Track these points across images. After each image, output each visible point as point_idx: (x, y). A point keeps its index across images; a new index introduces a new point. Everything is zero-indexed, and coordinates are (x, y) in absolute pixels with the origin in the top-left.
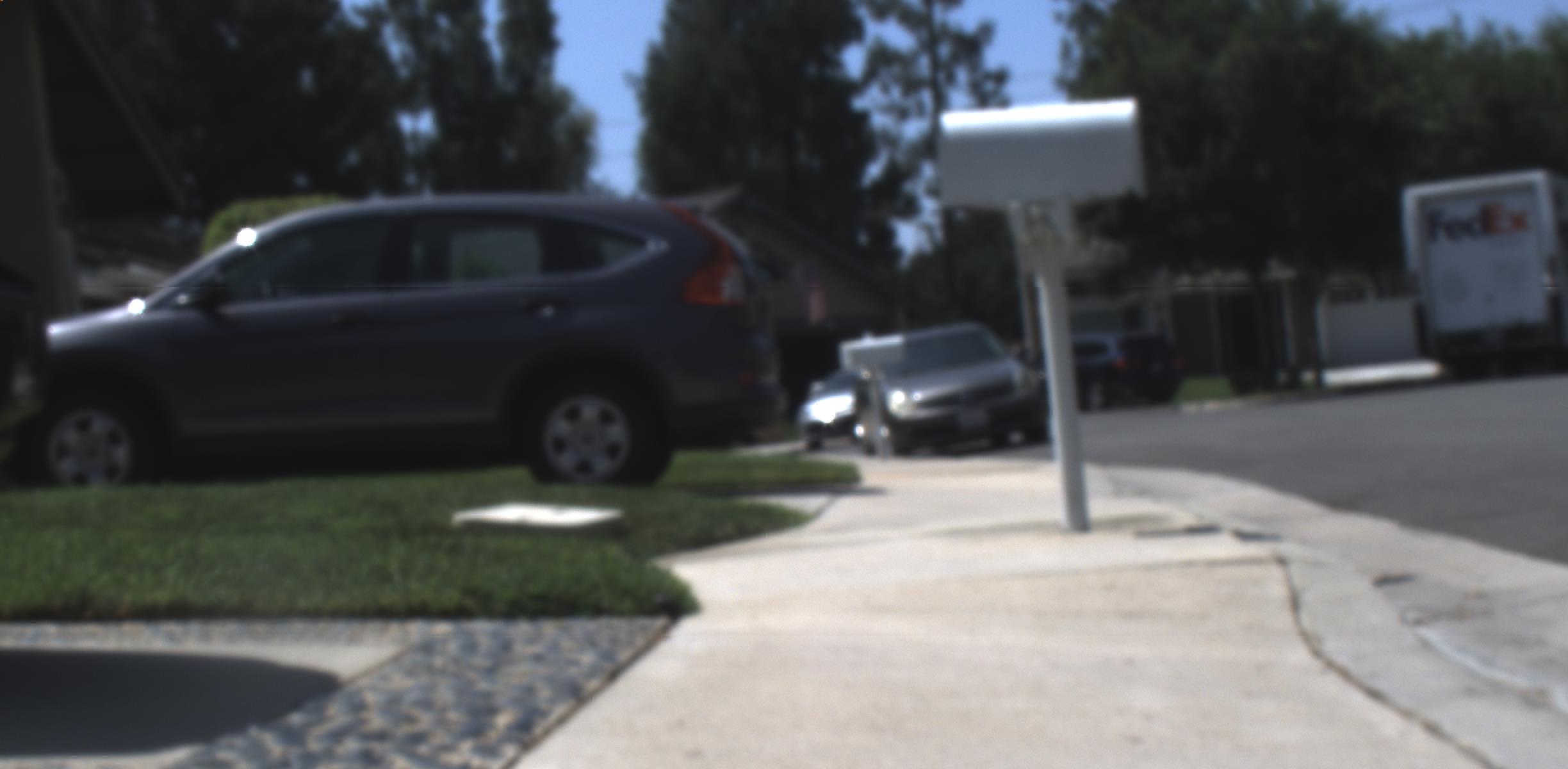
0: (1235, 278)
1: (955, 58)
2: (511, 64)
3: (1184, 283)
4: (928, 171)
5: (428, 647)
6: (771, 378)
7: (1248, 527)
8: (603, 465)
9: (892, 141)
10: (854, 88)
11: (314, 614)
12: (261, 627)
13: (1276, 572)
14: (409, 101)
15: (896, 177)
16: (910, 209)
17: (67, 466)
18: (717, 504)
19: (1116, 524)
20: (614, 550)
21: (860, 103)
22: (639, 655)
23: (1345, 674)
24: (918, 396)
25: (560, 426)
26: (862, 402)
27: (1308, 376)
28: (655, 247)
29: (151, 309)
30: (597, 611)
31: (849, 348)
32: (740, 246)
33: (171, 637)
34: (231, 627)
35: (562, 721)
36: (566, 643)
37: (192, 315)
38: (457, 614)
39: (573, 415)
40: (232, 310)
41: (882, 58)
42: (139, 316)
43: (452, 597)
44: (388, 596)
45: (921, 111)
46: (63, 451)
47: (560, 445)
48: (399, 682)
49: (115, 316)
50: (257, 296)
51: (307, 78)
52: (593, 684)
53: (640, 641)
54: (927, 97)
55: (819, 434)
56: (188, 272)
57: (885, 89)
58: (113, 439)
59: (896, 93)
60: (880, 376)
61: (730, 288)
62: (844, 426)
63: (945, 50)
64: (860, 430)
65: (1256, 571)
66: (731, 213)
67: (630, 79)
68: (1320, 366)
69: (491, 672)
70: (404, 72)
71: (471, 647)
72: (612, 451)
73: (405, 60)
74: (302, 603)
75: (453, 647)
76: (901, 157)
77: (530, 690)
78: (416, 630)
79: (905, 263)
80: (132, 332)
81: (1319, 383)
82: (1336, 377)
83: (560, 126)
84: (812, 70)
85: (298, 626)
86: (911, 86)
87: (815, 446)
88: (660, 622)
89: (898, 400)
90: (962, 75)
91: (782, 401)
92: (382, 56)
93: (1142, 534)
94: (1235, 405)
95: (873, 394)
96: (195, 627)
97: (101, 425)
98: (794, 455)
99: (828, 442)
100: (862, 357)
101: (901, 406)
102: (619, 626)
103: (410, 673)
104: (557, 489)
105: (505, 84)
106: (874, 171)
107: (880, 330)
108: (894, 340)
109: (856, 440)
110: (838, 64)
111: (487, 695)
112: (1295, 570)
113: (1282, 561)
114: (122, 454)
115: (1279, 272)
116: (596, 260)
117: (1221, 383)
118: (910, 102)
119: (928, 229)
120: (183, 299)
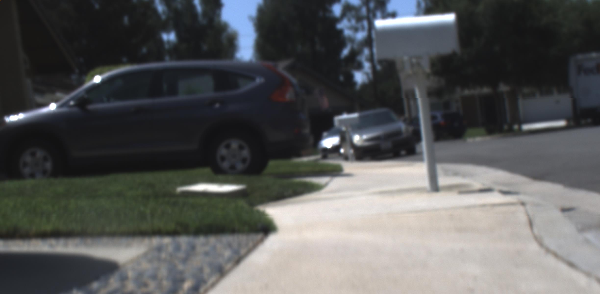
0: (486, 90)
1: (376, 8)
2: (205, 13)
3: (467, 92)
4: (366, 52)
5: (159, 249)
6: (307, 131)
7: (505, 189)
8: (240, 166)
9: (352, 40)
10: (337, 20)
11: (113, 234)
12: (89, 241)
13: (521, 209)
14: (165, 28)
15: (354, 54)
16: (359, 67)
17: (27, 171)
18: (286, 181)
19: (450, 188)
20: (242, 203)
21: (339, 26)
22: (250, 251)
23: (556, 255)
24: (365, 137)
25: (223, 151)
26: (343, 139)
27: (516, 127)
28: (259, 81)
29: (59, 107)
30: (233, 231)
31: (337, 119)
32: (294, 81)
33: (51, 246)
34: (77, 241)
35: (213, 285)
36: (219, 246)
37: (76, 110)
38: (174, 233)
39: (228, 147)
40: (91, 107)
41: (348, 9)
42: (54, 110)
43: (172, 226)
44: (145, 226)
45: (363, 28)
46: (25, 165)
47: (223, 159)
48: (145, 266)
49: (45, 110)
50: (102, 101)
51: (126, 20)
52: (229, 266)
53: (251, 244)
54: (365, 23)
55: (326, 152)
56: (74, 94)
57: (349, 20)
58: (45, 159)
59: (353, 22)
60: (350, 129)
61: (289, 96)
62: (336, 149)
63: (372, 5)
64: (342, 151)
65: (512, 208)
66: (290, 69)
67: (250, 18)
68: (520, 123)
69: (185, 260)
70: (164, 17)
71: (178, 248)
72: (244, 160)
73: (164, 12)
74: (108, 229)
75: (170, 249)
76: (356, 47)
77: (201, 270)
78: (156, 241)
79: (358, 87)
80: (52, 116)
81: (520, 129)
82: (526, 127)
83: (224, 36)
84: (321, 14)
85: (105, 240)
86: (359, 19)
87: (325, 157)
88: (259, 236)
89: (357, 139)
90: (379, 15)
91: (311, 140)
92: (155, 11)
93: (461, 193)
94: (488, 138)
95: (347, 137)
96: (62, 241)
97: (40, 154)
98: (316, 161)
99: (330, 155)
100: (342, 122)
101: (358, 141)
102: (242, 238)
103: (150, 261)
104: (220, 177)
105: (202, 21)
106: (345, 52)
107: (350, 111)
108: (355, 115)
109: (340, 155)
110: (331, 11)
111: (182, 273)
112: (528, 207)
113: (523, 204)
114: (49, 165)
115: (503, 88)
116: (236, 86)
117: (482, 130)
118: (359, 25)
119: (367, 74)
120: (72, 103)
